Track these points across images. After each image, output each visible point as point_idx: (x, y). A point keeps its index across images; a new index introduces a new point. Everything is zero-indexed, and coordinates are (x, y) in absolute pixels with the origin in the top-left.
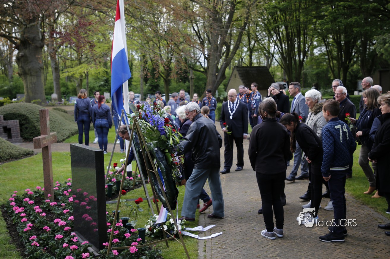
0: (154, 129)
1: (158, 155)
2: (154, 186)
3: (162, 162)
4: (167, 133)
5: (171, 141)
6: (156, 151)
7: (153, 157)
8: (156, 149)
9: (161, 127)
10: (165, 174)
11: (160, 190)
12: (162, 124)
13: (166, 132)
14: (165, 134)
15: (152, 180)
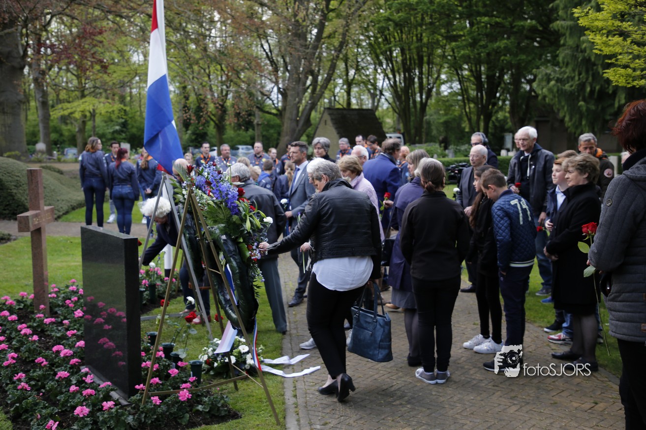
0: (221, 205)
1: (228, 247)
2: (218, 295)
3: (234, 258)
4: (241, 212)
5: (248, 225)
6: (224, 240)
7: (218, 249)
8: (224, 237)
9: (233, 203)
10: (238, 277)
11: (227, 301)
12: (233, 197)
13: (239, 210)
14: (238, 213)
15: (215, 285)
